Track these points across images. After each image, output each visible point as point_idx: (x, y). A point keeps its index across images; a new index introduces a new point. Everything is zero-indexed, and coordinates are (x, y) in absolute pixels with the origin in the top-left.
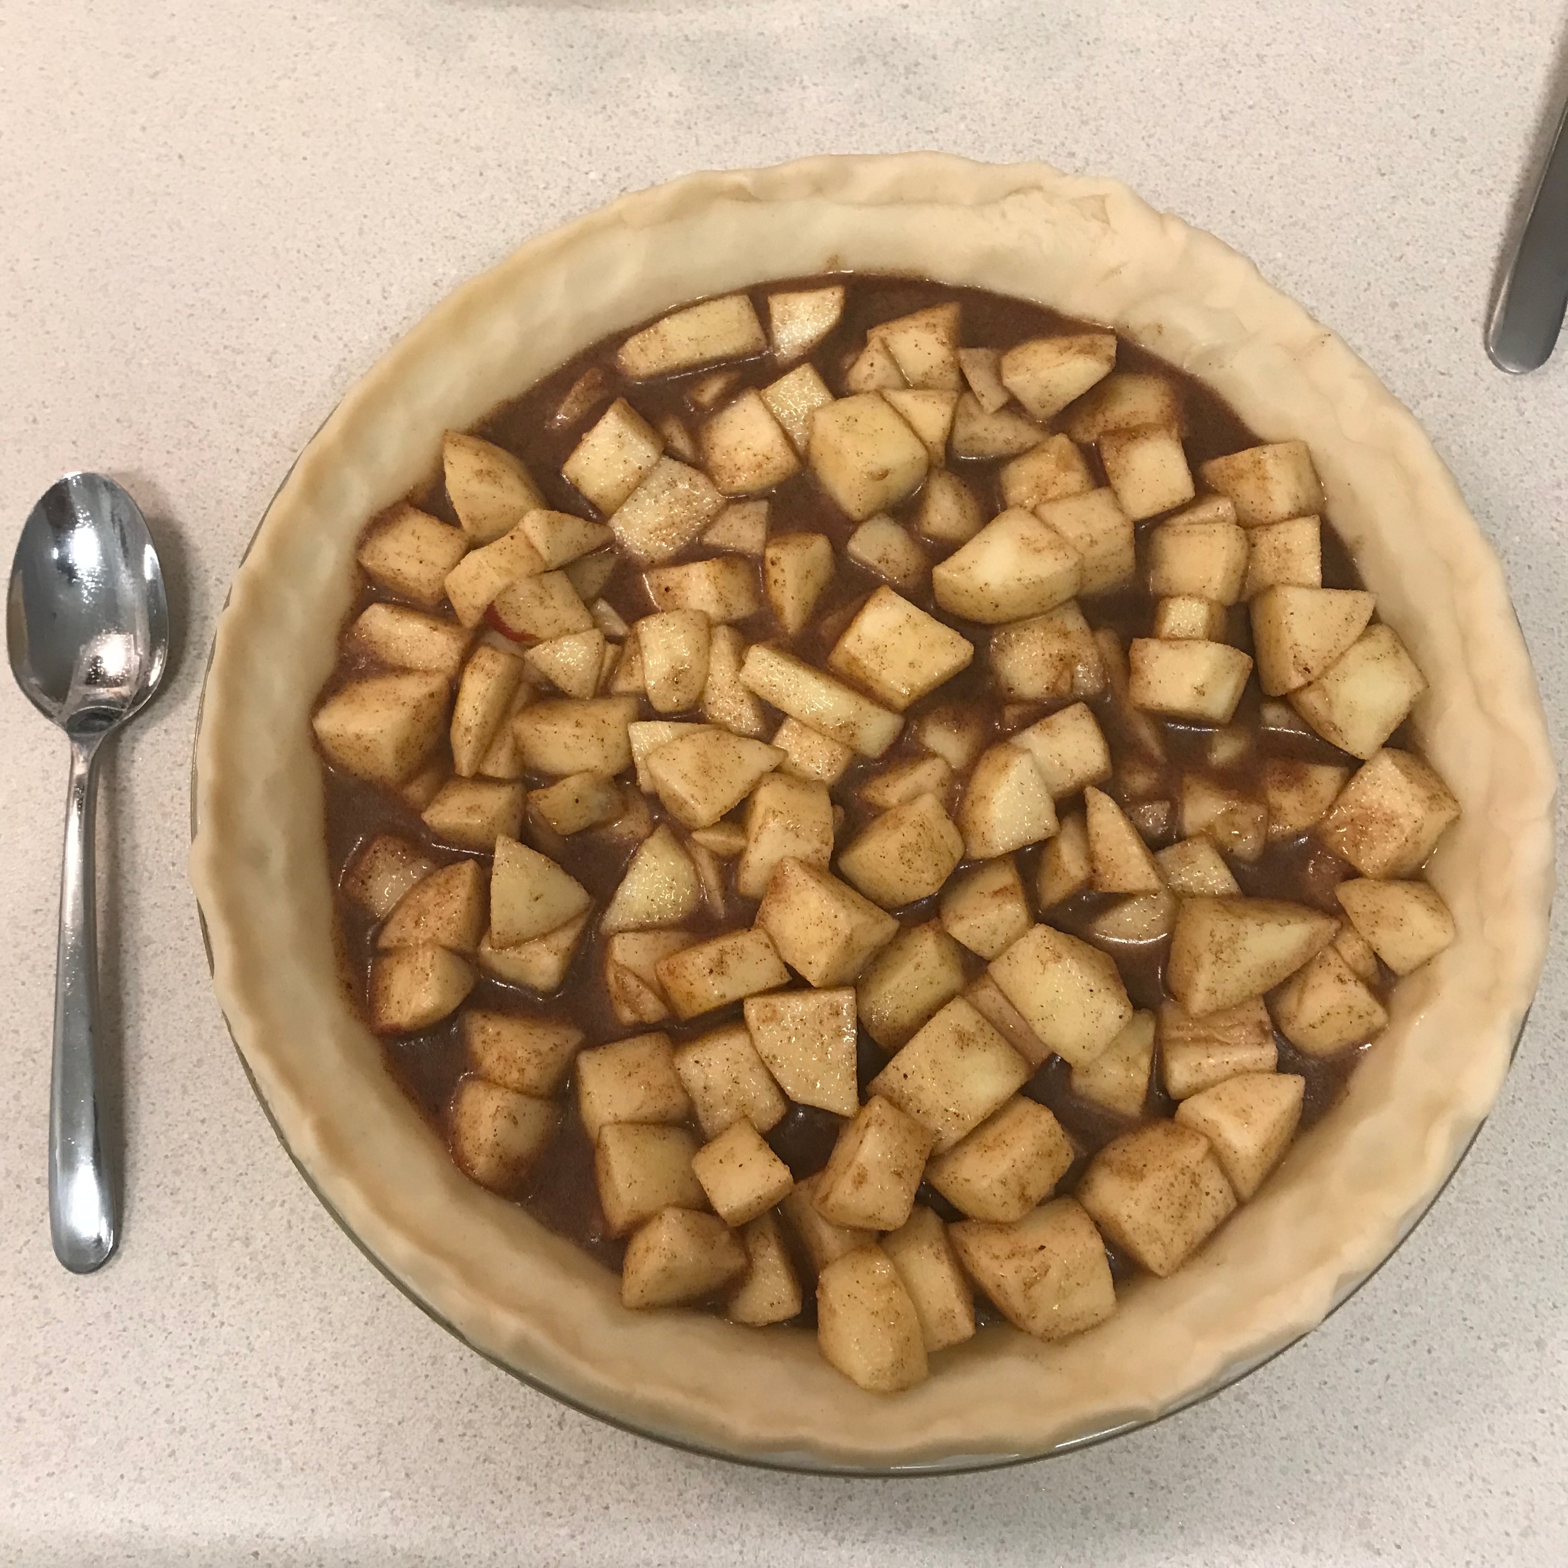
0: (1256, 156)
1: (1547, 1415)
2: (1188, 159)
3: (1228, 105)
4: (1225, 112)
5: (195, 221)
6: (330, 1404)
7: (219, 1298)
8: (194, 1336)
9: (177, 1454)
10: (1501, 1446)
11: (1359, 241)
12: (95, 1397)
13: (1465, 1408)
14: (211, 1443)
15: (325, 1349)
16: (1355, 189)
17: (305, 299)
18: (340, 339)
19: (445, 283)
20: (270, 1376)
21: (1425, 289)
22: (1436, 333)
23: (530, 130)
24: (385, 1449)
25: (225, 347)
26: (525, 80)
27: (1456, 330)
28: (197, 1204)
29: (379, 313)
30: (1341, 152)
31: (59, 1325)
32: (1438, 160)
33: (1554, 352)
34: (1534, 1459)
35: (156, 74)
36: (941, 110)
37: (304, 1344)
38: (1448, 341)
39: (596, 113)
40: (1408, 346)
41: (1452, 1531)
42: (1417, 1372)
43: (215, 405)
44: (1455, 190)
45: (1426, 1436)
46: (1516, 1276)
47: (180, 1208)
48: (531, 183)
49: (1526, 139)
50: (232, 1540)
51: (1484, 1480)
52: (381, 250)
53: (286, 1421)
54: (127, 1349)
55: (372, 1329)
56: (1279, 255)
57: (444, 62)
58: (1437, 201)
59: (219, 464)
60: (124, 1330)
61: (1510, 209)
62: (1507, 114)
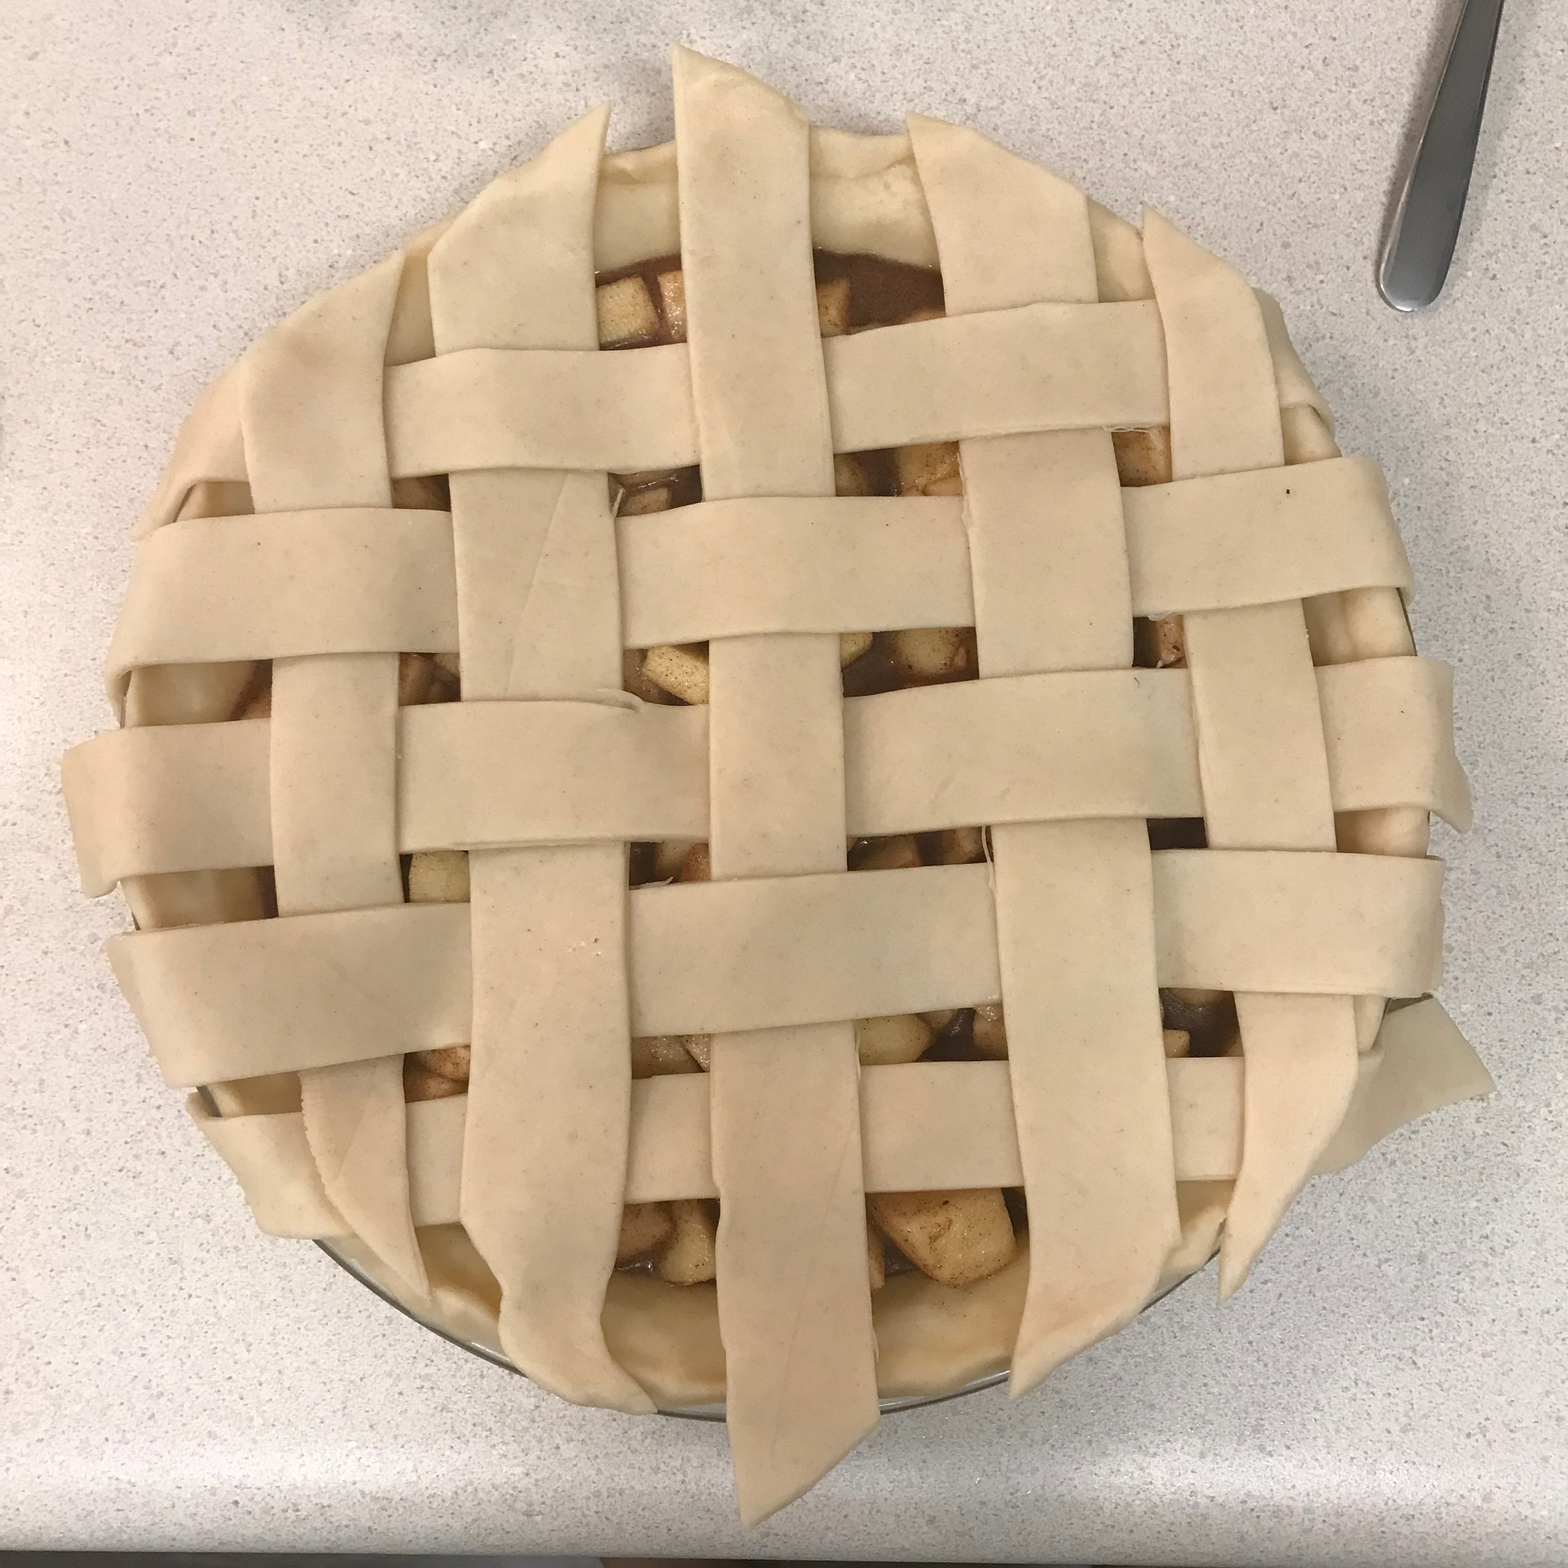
0: (1148, 94)
1: (1425, 1322)
2: (1080, 100)
3: (1119, 41)
4: (1116, 49)
5: (86, 211)
6: (295, 1364)
7: (186, 1273)
8: (164, 1308)
9: (157, 1417)
10: (1384, 1352)
11: (1252, 181)
12: (76, 1368)
13: (1352, 1320)
14: (186, 1405)
15: (287, 1315)
16: (1248, 126)
17: (203, 288)
18: (240, 327)
19: (341, 264)
20: (237, 1341)
21: (1316, 226)
22: (1328, 273)
23: (417, 99)
24: (349, 1404)
25: (127, 341)
26: (410, 46)
27: (1348, 268)
28: (158, 1185)
29: (278, 299)
30: (1233, 87)
31: (37, 1304)
32: (1330, 91)
33: (1444, 288)
34: (1414, 1363)
35: (36, 54)
36: (830, 59)
37: (268, 1311)
38: (1340, 280)
39: (483, 78)
40: (1300, 287)
41: (1338, 1431)
42: (1308, 1289)
43: (121, 402)
44: (1347, 122)
45: (1315, 1348)
46: (1401, 1196)
47: (142, 1191)
48: (420, 155)
49: (1418, 64)
50: (213, 1491)
51: (1368, 1384)
52: (275, 233)
53: (255, 1381)
54: (102, 1323)
55: (329, 1294)
56: (1172, 198)
57: (326, 30)
58: (1329, 133)
59: (129, 461)
60: (99, 1306)
61: (1402, 140)
62: (1399, 39)
